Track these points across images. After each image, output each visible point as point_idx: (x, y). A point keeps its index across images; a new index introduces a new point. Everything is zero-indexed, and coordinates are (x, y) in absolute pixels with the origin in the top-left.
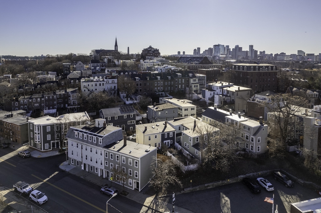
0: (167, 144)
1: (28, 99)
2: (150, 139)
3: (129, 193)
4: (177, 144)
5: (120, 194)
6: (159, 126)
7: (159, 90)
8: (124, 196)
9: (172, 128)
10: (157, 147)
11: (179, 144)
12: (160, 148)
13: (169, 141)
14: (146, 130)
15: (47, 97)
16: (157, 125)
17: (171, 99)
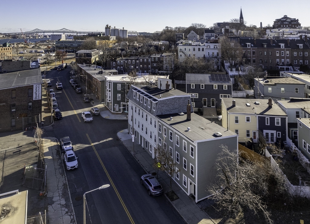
0: (270, 136)
1: (124, 60)
2: (237, 121)
3: (179, 198)
4: (289, 141)
5: (165, 195)
6: (258, 104)
7: (283, 63)
8: (169, 200)
9: (281, 111)
10: (250, 137)
11: (293, 142)
12: (256, 141)
13: (274, 132)
14: (234, 106)
15: (141, 60)
16: (255, 103)
17: (299, 74)
